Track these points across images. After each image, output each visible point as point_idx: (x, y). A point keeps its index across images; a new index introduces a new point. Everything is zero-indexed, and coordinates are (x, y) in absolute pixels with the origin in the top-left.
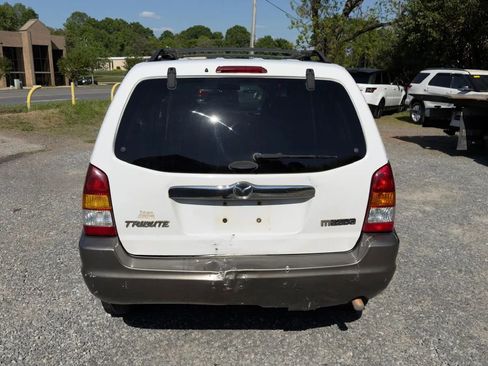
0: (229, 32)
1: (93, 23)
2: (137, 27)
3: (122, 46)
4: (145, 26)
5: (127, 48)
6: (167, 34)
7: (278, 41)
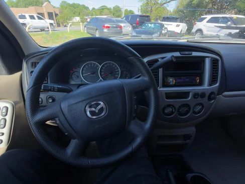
0: (114, 8)
1: (69, 4)
2: (84, 6)
3: (79, 13)
4: (86, 6)
5: (81, 14)
6: (94, 9)
7: (130, 11)
